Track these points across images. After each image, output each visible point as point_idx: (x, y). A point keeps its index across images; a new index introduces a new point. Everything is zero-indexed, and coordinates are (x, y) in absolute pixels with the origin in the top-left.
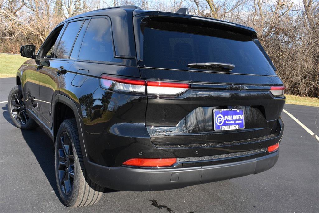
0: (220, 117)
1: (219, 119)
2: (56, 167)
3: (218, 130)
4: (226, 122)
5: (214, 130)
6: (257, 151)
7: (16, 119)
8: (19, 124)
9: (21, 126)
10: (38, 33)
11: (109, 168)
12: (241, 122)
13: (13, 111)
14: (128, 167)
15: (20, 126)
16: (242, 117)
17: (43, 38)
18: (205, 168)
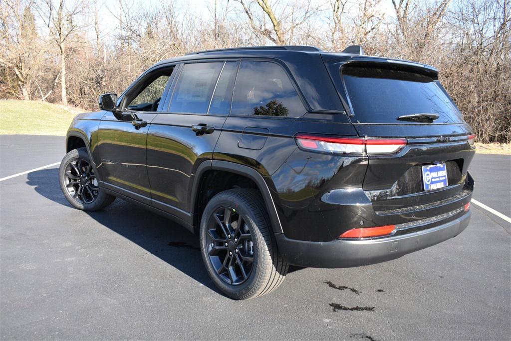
0: (428, 175)
1: (428, 176)
2: (205, 253)
3: (427, 189)
4: (434, 180)
5: (423, 190)
6: (455, 212)
7: (75, 197)
8: (80, 204)
9: (84, 207)
10: (11, 65)
11: (322, 243)
12: (444, 178)
13: (68, 186)
14: (346, 240)
15: (82, 206)
16: (444, 173)
17: (21, 73)
18: (420, 233)
